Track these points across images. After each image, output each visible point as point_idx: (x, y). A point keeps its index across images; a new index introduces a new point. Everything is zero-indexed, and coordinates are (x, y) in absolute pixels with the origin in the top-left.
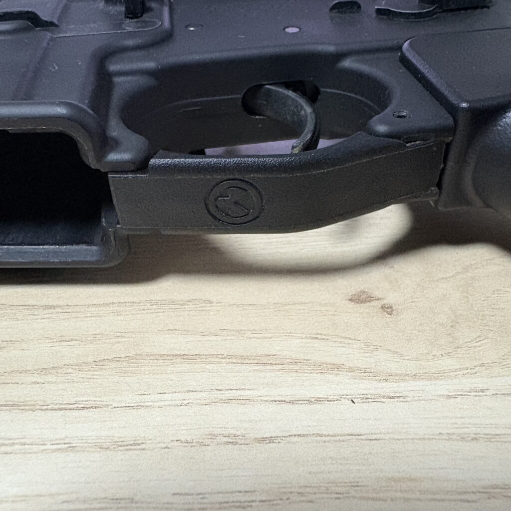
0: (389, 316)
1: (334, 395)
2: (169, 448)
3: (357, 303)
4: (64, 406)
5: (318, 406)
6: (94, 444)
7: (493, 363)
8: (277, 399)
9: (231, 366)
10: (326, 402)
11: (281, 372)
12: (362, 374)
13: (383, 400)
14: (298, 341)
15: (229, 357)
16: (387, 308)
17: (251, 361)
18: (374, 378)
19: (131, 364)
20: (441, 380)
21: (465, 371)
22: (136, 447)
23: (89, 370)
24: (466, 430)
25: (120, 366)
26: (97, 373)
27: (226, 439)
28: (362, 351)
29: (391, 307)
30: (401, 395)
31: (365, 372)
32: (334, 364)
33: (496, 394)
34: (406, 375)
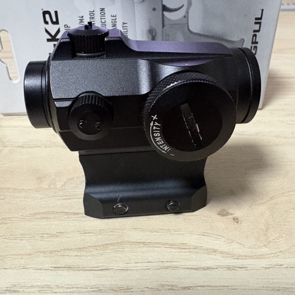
0: (237, 224)
1: (215, 266)
2: (143, 291)
3: (222, 216)
4: (92, 269)
5: (208, 272)
6: (109, 289)
7: (285, 251)
8: (189, 267)
9: (166, 249)
10: (212, 269)
11: (190, 253)
12: (227, 255)
13: (237, 269)
14: (196, 236)
15: (165, 244)
16: (236, 219)
17: (175, 247)
18: (232, 257)
19: (120, 247)
20: (262, 259)
21: (273, 255)
22: (129, 290)
23: (101, 250)
24: (275, 285)
25: (115, 248)
26: (105, 251)
27: (169, 287)
28: (226, 243)
29: (237, 219)
30: (245, 266)
31: (228, 254)
32: (213, 249)
33: (287, 267)
34: (246, 256)
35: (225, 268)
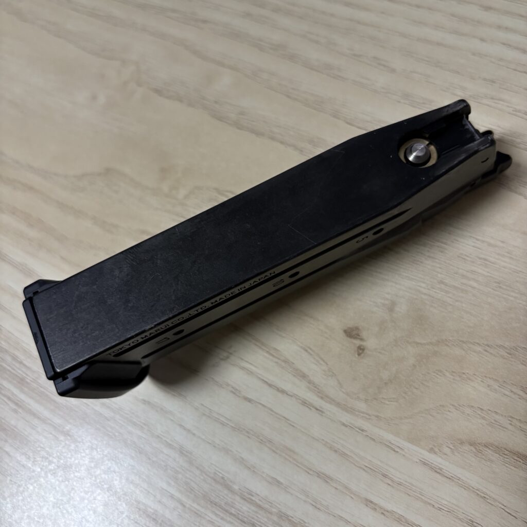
0: (357, 356)
1: (291, 392)
3: (347, 336)
5: (280, 395)
7: (384, 418)
8: (265, 380)
10: (285, 394)
11: (275, 364)
12: (313, 388)
13: (311, 408)
14: (296, 347)
16: (361, 349)
18: (317, 393)
20: (349, 413)
24: (336, 445)
28: (324, 373)
29: (363, 350)
30: (323, 410)
31: (315, 387)
32: (304, 374)
33: (368, 436)
34: (334, 400)
35: (300, 400)
